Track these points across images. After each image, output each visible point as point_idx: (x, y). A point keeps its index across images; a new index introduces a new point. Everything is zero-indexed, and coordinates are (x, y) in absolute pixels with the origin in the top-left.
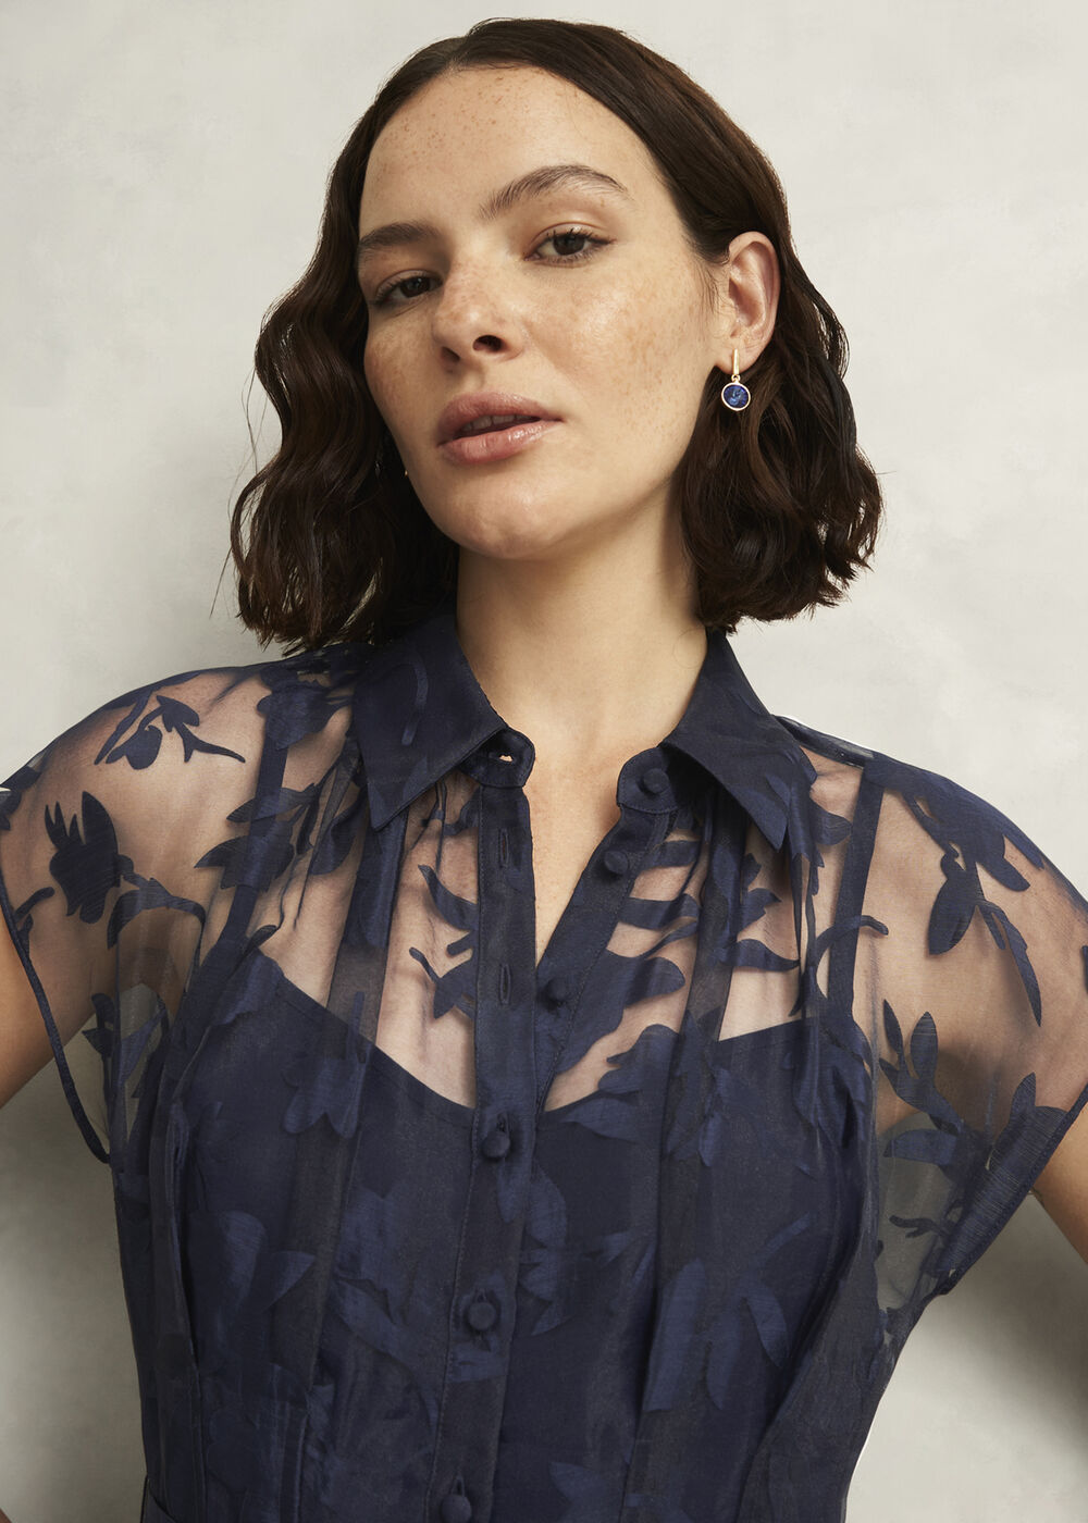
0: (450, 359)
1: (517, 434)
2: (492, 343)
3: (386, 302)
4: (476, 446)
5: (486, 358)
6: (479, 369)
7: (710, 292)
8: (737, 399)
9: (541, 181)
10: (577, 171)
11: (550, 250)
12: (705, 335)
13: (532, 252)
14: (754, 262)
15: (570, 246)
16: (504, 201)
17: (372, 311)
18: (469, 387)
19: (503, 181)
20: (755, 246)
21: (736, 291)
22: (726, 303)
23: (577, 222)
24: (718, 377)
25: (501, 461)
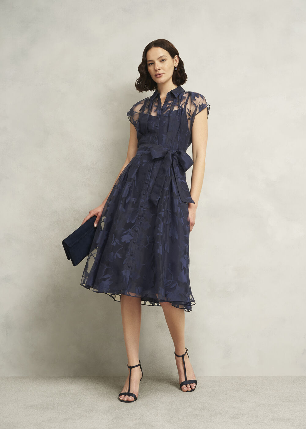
0: (156, 71)
1: (161, 75)
2: (159, 69)
3: (149, 65)
4: (158, 76)
5: (159, 70)
6: (158, 71)
7: (173, 62)
8: (176, 69)
9: (161, 57)
10: (163, 56)
11: (162, 61)
12: (173, 65)
13: (161, 61)
14: (177, 57)
15: (163, 60)
16: (159, 58)
17: (148, 66)
18: (157, 72)
19: (158, 57)
20: (177, 56)
21: (175, 60)
22: (175, 61)
23: (164, 59)
24: (175, 67)
25: (160, 77)
